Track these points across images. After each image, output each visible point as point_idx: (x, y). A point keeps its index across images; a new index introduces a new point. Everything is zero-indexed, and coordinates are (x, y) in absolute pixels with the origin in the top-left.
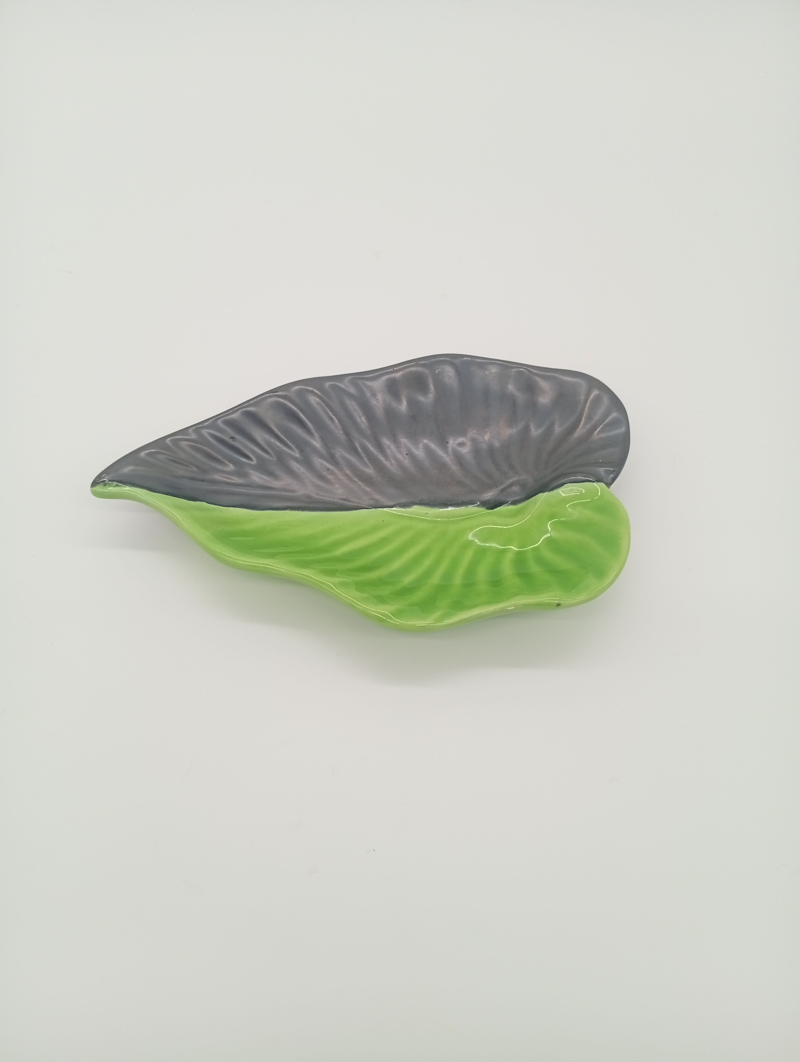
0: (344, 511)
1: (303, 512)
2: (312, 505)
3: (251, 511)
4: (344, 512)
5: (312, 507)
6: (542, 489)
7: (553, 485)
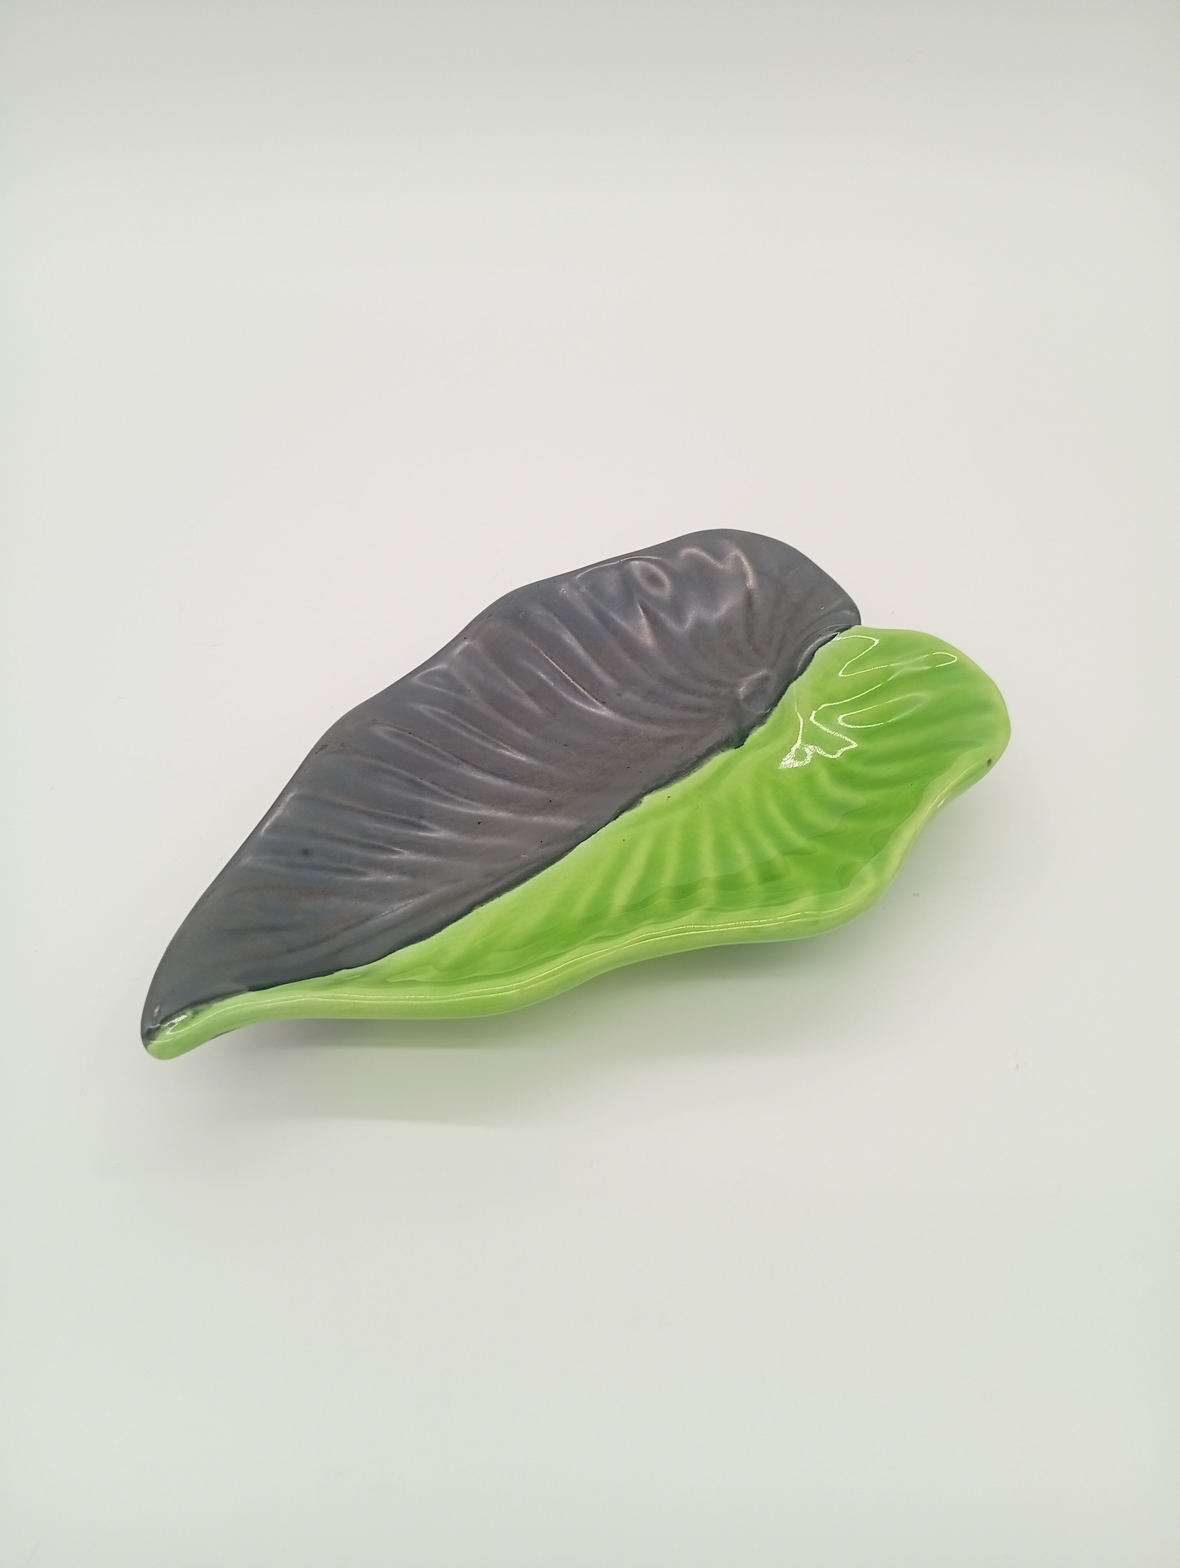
0: (557, 861)
1: (501, 897)
2: (504, 882)
3: (423, 943)
4: (557, 864)
5: (506, 883)
6: (792, 674)
7: (800, 663)
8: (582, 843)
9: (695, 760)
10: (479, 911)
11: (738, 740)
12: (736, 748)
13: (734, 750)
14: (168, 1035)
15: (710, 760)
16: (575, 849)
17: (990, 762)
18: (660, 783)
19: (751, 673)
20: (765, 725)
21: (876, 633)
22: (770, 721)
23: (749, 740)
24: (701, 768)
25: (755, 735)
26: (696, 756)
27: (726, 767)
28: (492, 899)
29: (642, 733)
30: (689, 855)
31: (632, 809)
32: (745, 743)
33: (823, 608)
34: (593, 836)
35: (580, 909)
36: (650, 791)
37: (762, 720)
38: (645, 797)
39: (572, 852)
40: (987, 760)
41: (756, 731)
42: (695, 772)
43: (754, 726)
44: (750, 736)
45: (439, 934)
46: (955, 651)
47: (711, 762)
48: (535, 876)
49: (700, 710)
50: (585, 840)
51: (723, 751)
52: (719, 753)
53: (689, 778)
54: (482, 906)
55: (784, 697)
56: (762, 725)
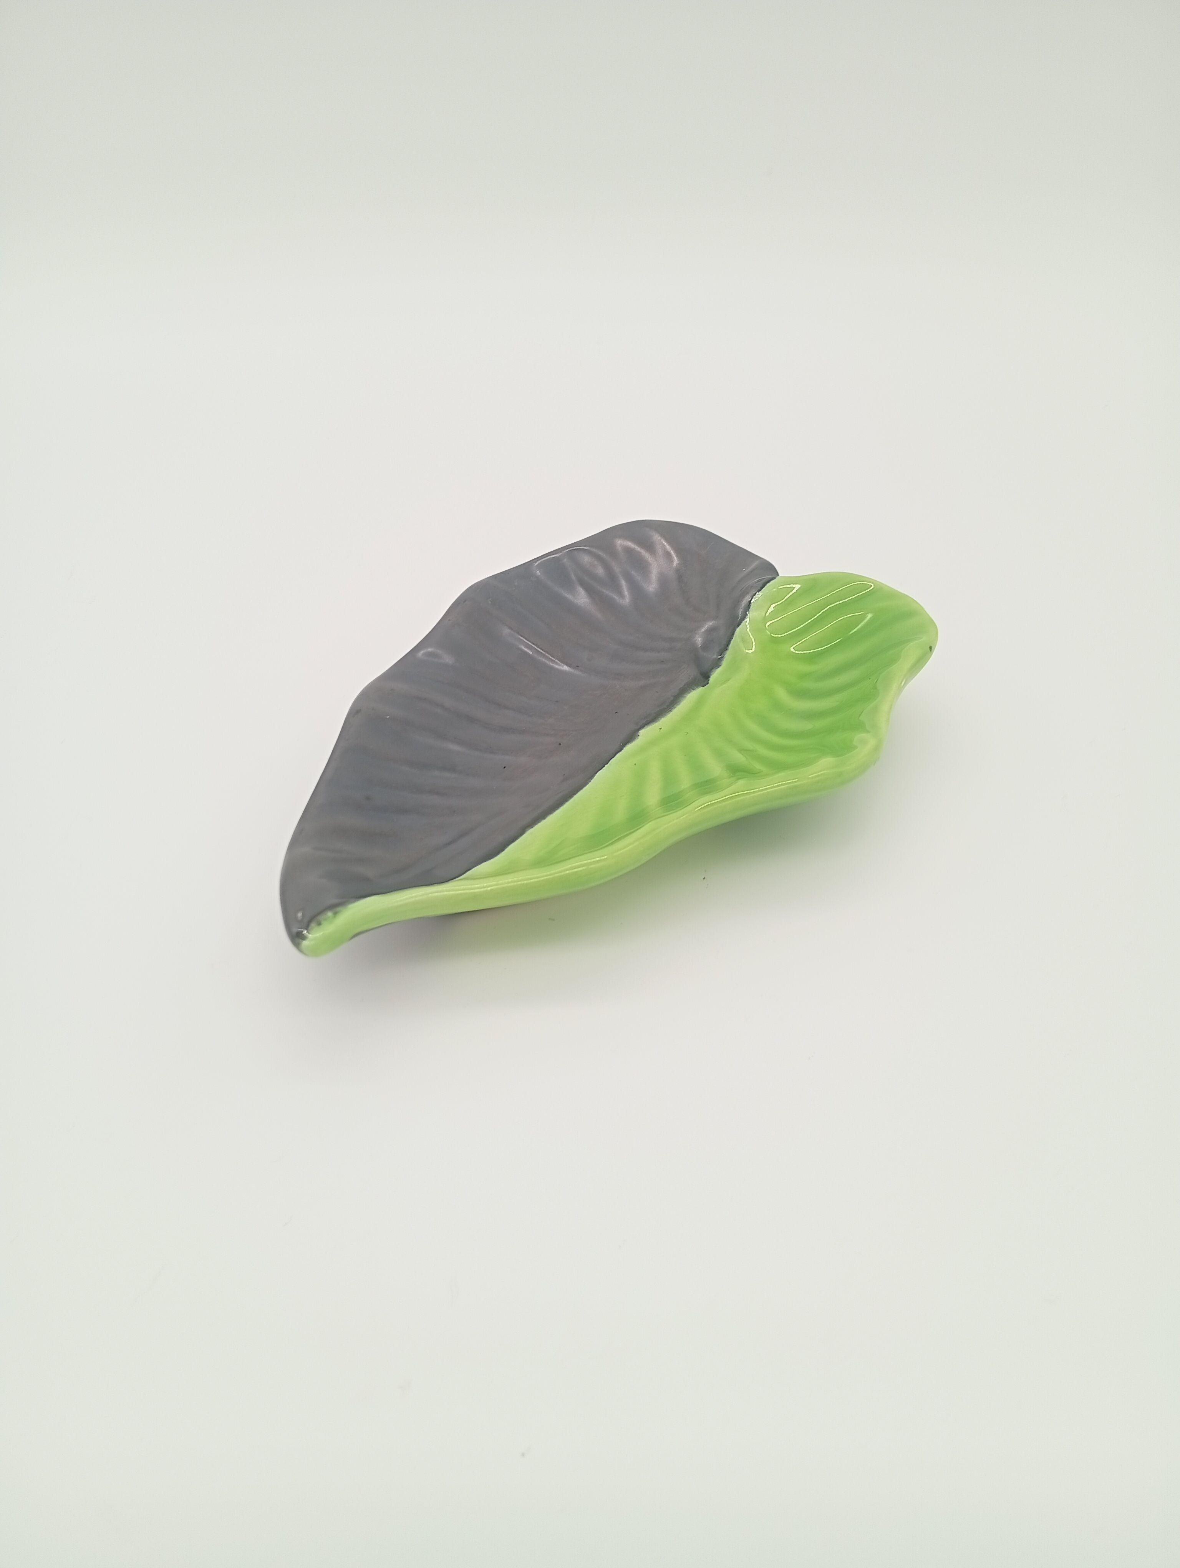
0: (585, 786)
2: (542, 810)
3: (492, 860)
4: (585, 788)
5: (544, 810)
6: (735, 622)
7: (740, 611)
8: (599, 772)
9: (672, 699)
10: (530, 833)
11: (704, 678)
12: (703, 686)
13: (702, 688)
14: (314, 936)
15: (684, 697)
16: (595, 777)
17: (931, 648)
18: (648, 719)
19: (699, 628)
20: (721, 667)
21: (795, 580)
22: (724, 663)
23: (711, 679)
24: (679, 704)
25: (715, 676)
26: (672, 696)
27: (700, 702)
28: (539, 822)
29: (618, 686)
30: (696, 766)
31: (632, 741)
32: (709, 682)
33: (744, 569)
34: (606, 766)
35: (620, 814)
36: (642, 727)
37: (717, 664)
38: (640, 731)
39: (593, 779)
40: (929, 647)
41: (715, 672)
42: (675, 708)
43: (712, 669)
44: (711, 676)
45: (503, 852)
46: (870, 580)
47: (686, 699)
48: (569, 800)
49: (662, 662)
50: (601, 769)
51: (693, 689)
52: (691, 691)
53: (671, 713)
54: (532, 828)
55: (732, 641)
56: (718, 667)
